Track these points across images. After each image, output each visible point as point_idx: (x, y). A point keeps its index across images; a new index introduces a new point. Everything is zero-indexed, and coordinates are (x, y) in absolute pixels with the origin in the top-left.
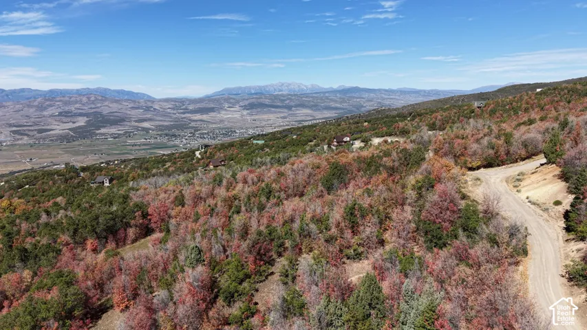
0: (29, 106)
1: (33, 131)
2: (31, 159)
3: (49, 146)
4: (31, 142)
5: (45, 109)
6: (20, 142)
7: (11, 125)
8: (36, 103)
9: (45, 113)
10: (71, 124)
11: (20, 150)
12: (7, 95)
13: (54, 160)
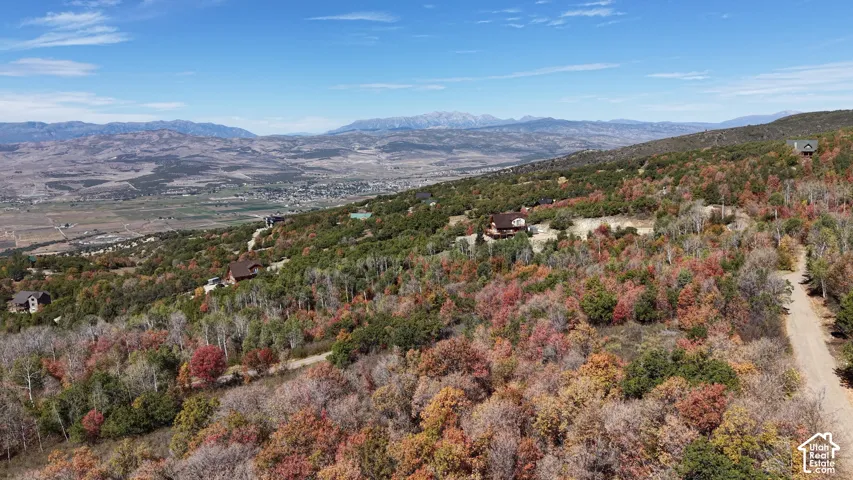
0: (76, 147)
1: (78, 182)
2: (67, 225)
3: (97, 205)
4: (73, 199)
5: (99, 151)
6: (58, 199)
7: (47, 175)
8: (86, 143)
9: (99, 157)
10: (132, 173)
11: (57, 211)
12: (49, 131)
13: (100, 227)
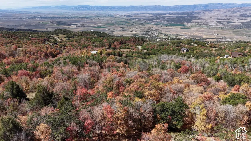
0: (229, 11)
1: (226, 22)
2: (218, 34)
3: (229, 30)
4: (222, 27)
5: (236, 12)
6: (218, 26)
7: (218, 19)
8: (232, 10)
9: (235, 15)
10: (244, 20)
11: (217, 30)
12: (223, 6)
13: (226, 36)
